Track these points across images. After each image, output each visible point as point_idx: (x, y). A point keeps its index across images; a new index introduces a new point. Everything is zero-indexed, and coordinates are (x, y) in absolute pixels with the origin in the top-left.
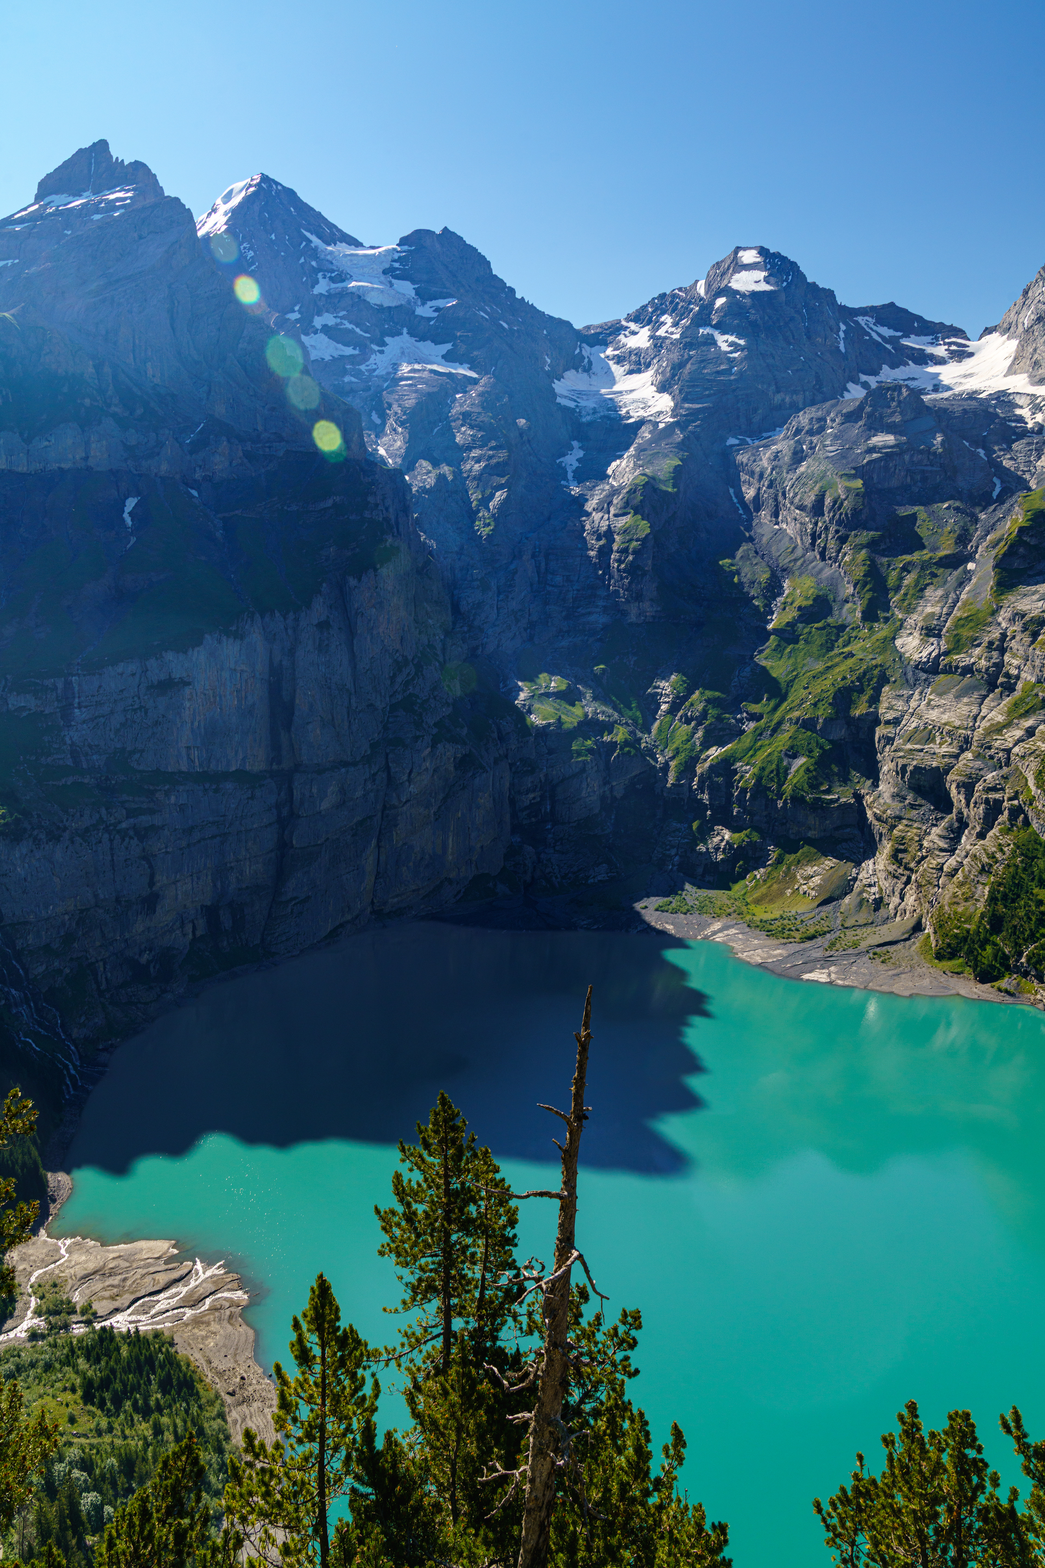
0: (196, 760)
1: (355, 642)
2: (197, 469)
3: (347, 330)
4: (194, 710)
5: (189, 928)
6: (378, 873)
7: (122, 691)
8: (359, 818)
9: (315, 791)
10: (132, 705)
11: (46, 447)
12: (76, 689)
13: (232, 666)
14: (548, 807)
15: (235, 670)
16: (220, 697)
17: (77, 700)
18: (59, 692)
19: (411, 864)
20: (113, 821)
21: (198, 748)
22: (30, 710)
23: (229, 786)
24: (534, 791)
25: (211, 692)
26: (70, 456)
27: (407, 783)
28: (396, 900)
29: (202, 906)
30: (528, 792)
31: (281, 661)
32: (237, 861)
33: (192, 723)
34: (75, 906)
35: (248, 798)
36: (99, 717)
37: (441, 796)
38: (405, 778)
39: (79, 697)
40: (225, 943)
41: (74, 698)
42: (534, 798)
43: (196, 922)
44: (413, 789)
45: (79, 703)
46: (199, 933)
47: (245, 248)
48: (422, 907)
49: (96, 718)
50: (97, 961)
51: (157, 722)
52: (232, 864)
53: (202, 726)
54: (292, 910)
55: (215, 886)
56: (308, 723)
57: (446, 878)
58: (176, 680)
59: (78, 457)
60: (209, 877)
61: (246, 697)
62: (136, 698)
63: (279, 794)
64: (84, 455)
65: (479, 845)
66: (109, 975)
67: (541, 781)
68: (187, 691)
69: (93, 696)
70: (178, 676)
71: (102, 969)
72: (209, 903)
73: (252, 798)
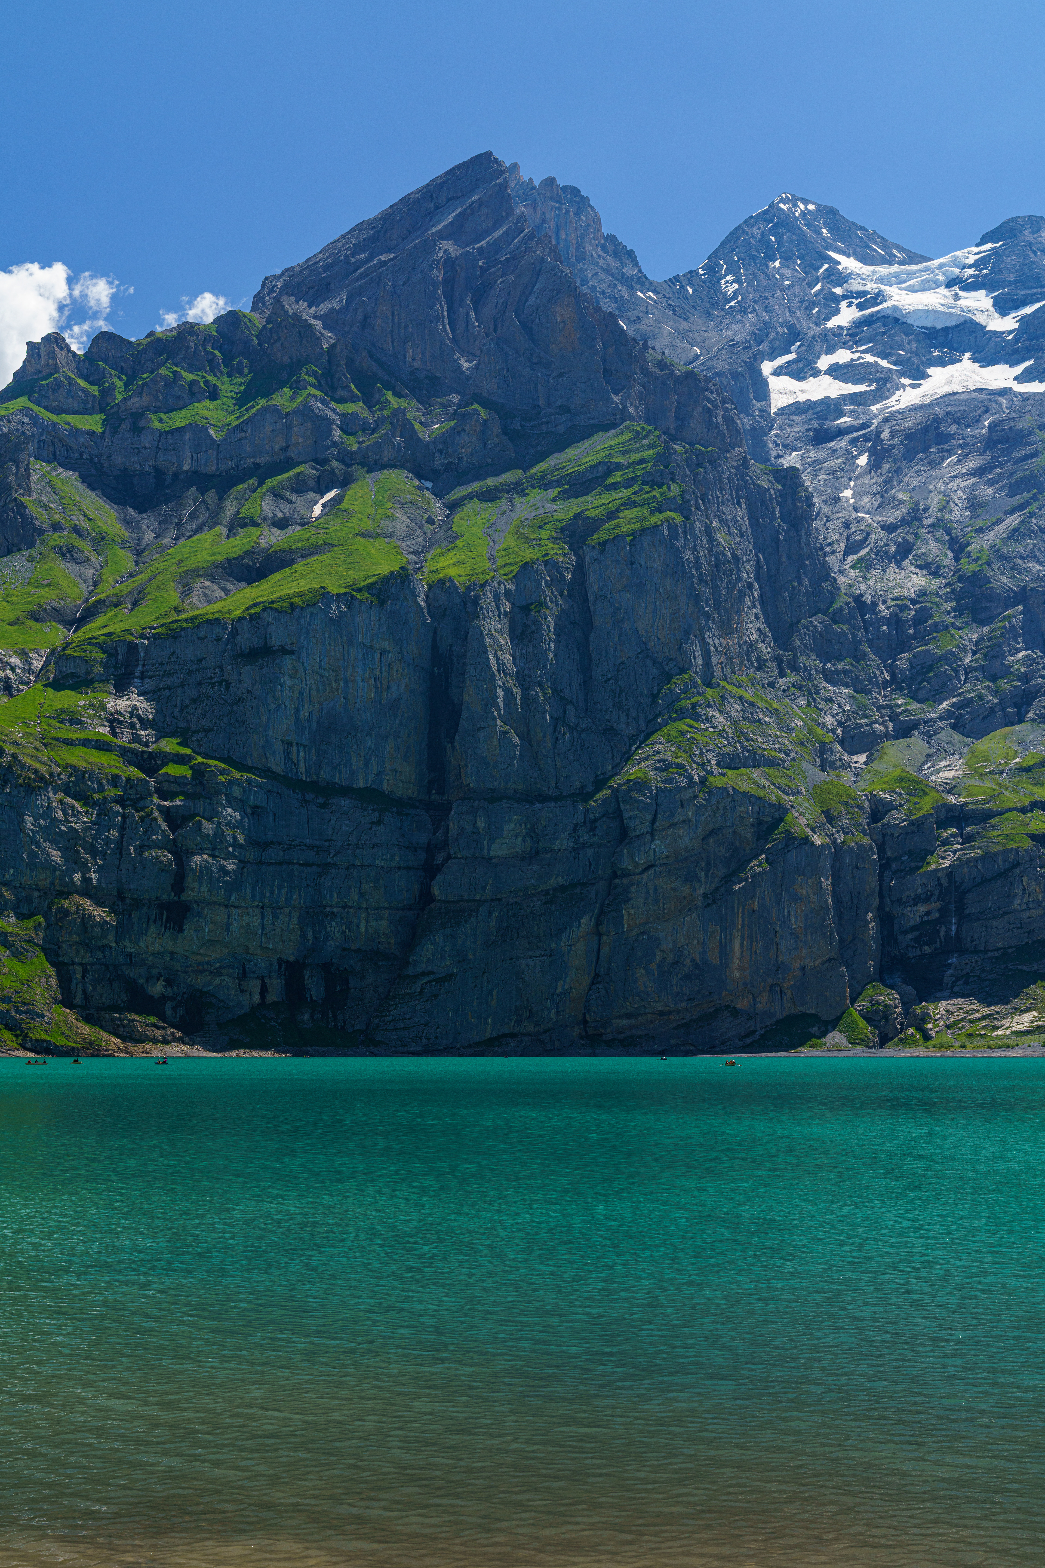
0: (302, 764)
1: (591, 638)
2: (437, 455)
3: (869, 364)
4: (301, 693)
5: (255, 986)
6: (597, 975)
7: (201, 660)
8: (561, 881)
9: (481, 824)
10: (211, 678)
11: (241, 439)
12: (142, 655)
13: (367, 642)
14: (954, 928)
15: (371, 647)
16: (346, 682)
17: (140, 668)
18: (120, 658)
19: (653, 966)
20: (133, 796)
21: (305, 746)
22: (78, 677)
23: (345, 803)
24: (927, 900)
25: (332, 675)
26: (268, 448)
27: (648, 837)
28: (624, 1022)
29: (281, 961)
30: (917, 900)
31: (451, 646)
32: (344, 907)
33: (297, 711)
34: (52, 883)
35: (372, 823)
36: (164, 689)
37: (722, 872)
38: (645, 828)
39: (144, 665)
40: (306, 1017)
41: (137, 665)
42: (928, 913)
43: (267, 980)
44: (659, 845)
45: (142, 673)
46: (270, 998)
47: (727, 282)
48: (673, 1042)
49: (160, 689)
50: (73, 964)
51: (239, 699)
52: (334, 910)
53: (315, 718)
54: (422, 990)
55: (303, 935)
56: (479, 729)
57: (728, 1006)
58: (275, 649)
59: (277, 447)
60: (295, 920)
61: (389, 688)
62: (217, 670)
63: (434, 834)
64: (284, 445)
65: (797, 965)
66: (90, 988)
67: (940, 885)
68: (288, 662)
69: (162, 664)
70: (278, 643)
71: (79, 976)
72: (291, 959)
73: (378, 823)
